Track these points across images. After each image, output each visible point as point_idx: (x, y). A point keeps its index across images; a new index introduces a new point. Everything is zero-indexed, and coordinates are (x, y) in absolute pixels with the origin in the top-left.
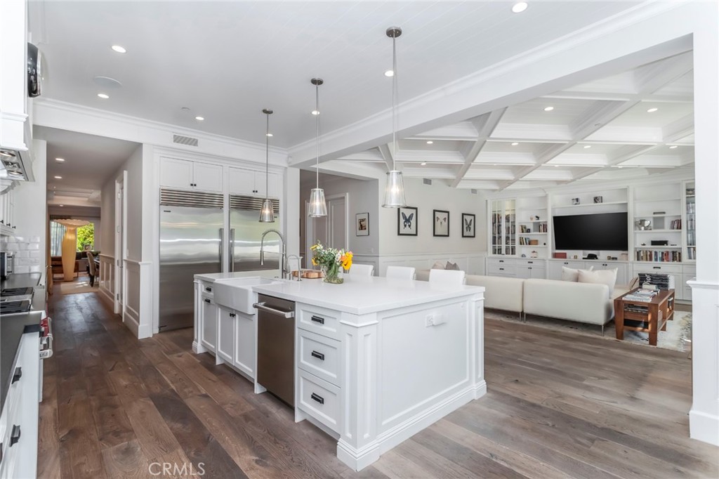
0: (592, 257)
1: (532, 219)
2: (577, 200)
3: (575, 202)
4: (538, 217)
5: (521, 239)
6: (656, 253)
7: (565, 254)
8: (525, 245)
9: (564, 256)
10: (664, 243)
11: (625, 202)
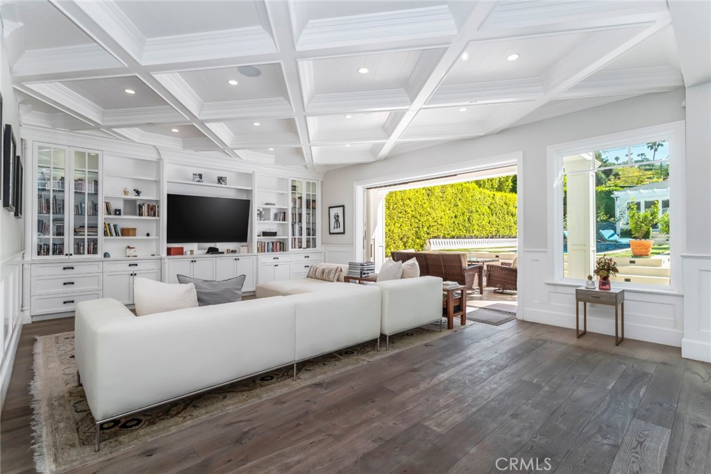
0: (213, 251)
1: (126, 193)
2: (200, 176)
3: (198, 179)
4: (138, 193)
5: (107, 226)
6: (268, 243)
7: (182, 248)
8: (114, 237)
9: (180, 252)
10: (274, 234)
11: (250, 188)
